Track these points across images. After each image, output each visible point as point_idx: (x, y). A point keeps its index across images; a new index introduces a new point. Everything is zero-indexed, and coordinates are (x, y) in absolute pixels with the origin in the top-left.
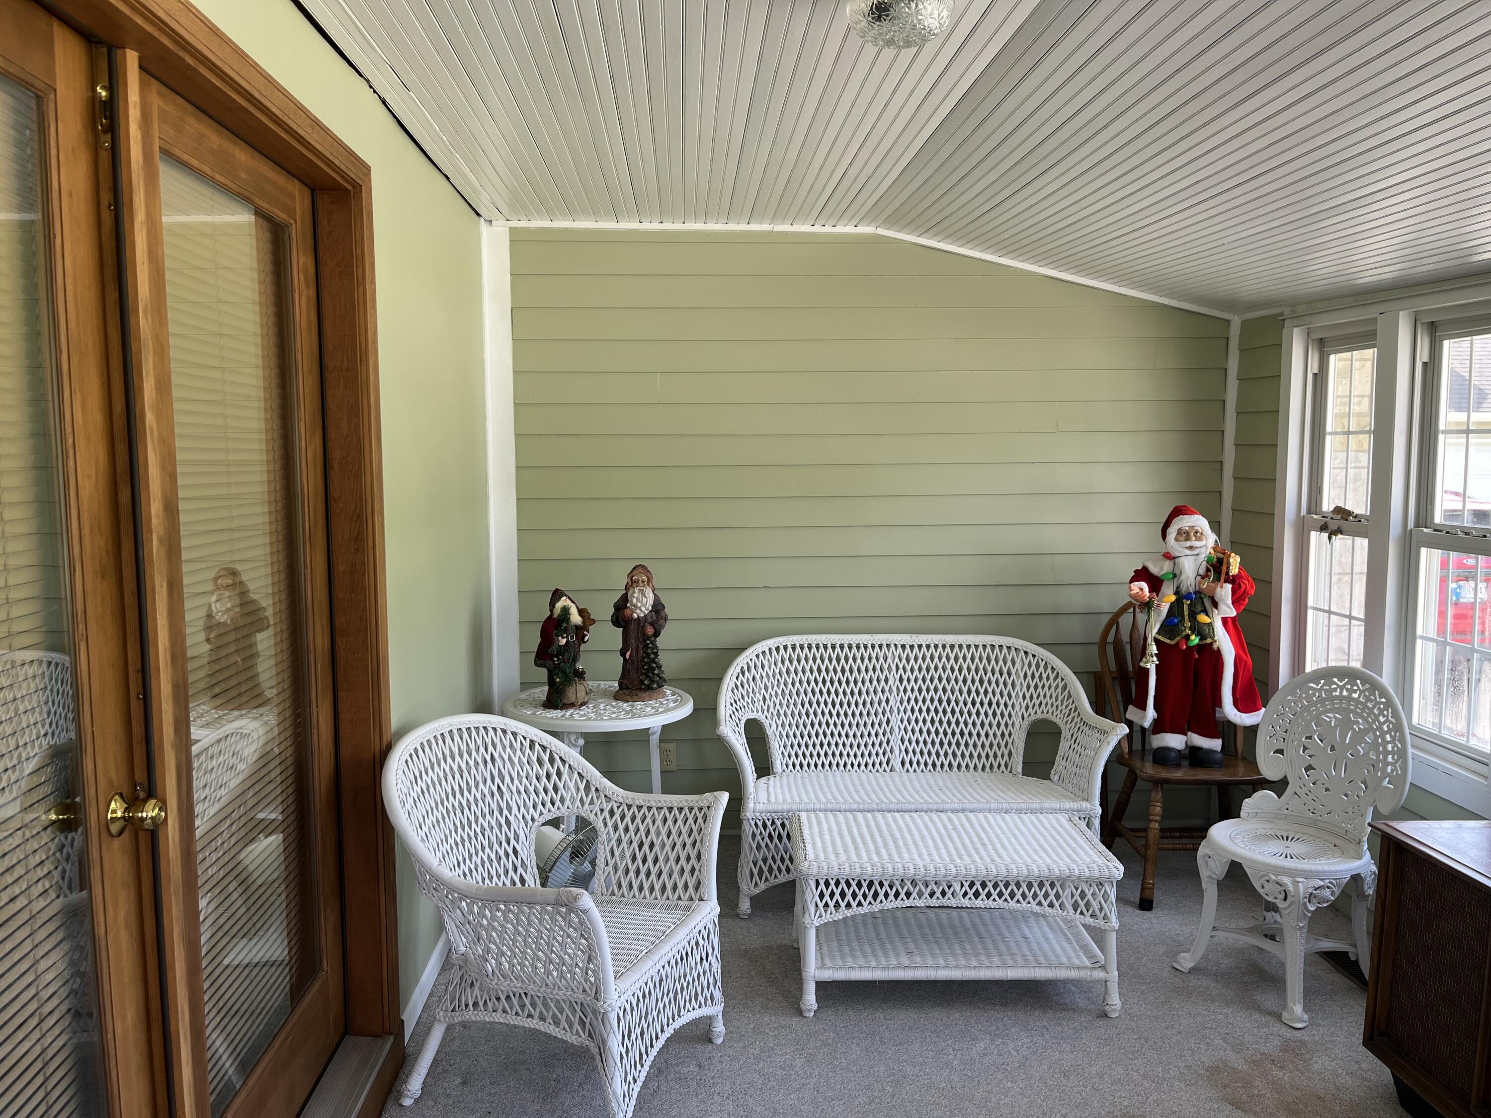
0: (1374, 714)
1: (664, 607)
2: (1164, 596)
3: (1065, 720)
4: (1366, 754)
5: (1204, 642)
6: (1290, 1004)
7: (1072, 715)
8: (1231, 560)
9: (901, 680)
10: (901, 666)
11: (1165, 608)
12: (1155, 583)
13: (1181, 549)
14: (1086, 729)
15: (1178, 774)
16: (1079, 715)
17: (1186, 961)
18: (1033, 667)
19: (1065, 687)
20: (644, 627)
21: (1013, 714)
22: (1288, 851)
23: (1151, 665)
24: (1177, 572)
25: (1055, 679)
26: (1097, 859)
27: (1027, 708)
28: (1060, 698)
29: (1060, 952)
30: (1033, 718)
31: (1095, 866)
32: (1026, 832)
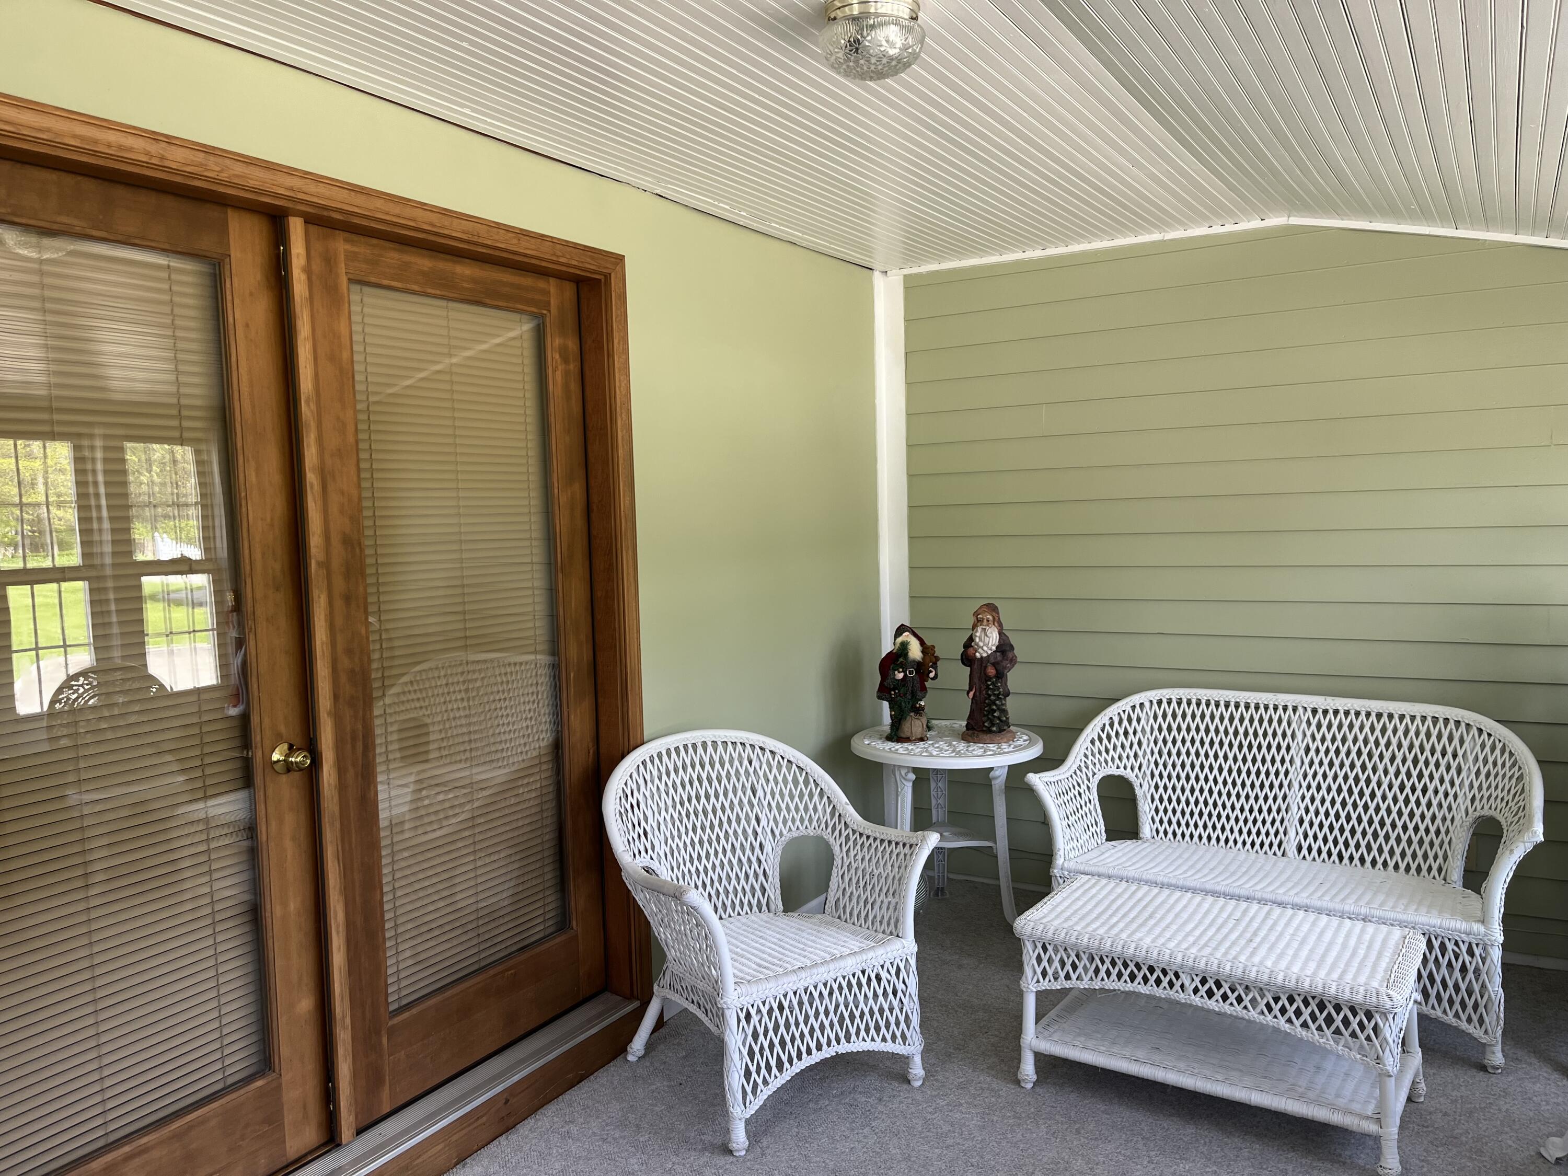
1: (1012, 648)
9: (1307, 750)
10: (1309, 734)
18: (1487, 749)
20: (986, 667)
21: (1454, 807)
27: (1473, 799)
30: (1478, 813)
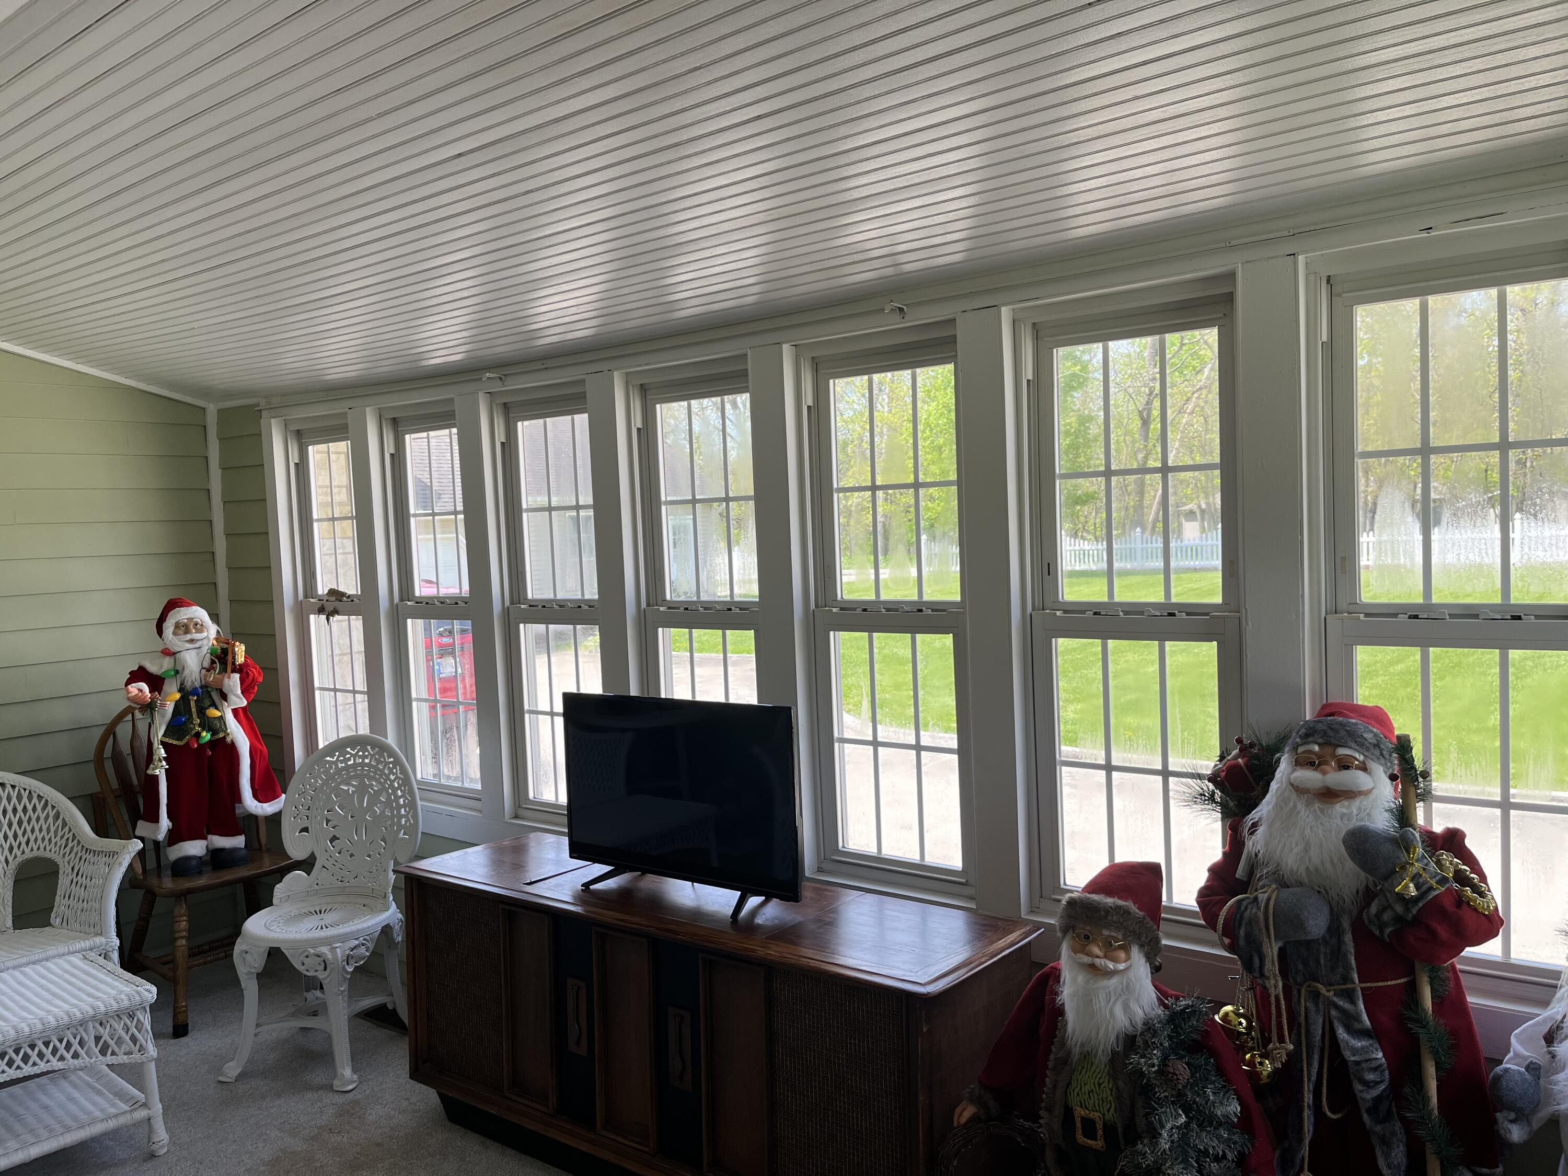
0: (385, 774)
2: (167, 695)
3: (61, 853)
4: (383, 812)
5: (217, 737)
6: (339, 1070)
7: (70, 845)
8: (236, 649)
11: (170, 707)
12: (156, 683)
13: (180, 643)
14: (90, 857)
15: (202, 881)
16: (79, 842)
17: (232, 1070)
19: (57, 816)
22: (323, 923)
23: (160, 771)
24: (179, 668)
25: (44, 808)
26: (125, 989)
27: (11, 849)
28: (53, 829)
29: (89, 1106)
30: (20, 859)
31: (123, 996)
32: (32, 985)
